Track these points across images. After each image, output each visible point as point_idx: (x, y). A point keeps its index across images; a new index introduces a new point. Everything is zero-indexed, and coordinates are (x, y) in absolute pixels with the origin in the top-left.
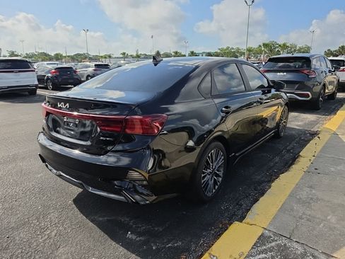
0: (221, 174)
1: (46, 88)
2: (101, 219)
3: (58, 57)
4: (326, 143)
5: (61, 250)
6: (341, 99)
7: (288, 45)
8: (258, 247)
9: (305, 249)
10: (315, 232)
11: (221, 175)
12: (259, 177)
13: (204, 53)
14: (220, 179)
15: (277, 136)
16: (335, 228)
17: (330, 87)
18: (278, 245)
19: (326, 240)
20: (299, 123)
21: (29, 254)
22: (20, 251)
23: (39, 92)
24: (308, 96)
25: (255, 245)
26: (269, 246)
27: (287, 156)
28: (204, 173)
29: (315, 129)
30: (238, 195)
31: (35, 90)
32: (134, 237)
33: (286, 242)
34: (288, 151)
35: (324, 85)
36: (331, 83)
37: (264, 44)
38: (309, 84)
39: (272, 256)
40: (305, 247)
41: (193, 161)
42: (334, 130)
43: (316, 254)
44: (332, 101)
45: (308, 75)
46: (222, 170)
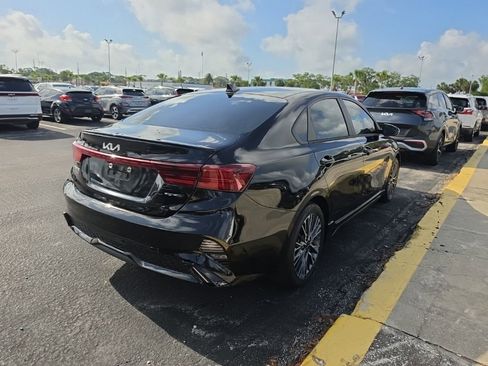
0: (316, 248)
1: (52, 120)
2: (152, 307)
3: (66, 77)
4: (452, 211)
5: (100, 349)
6: (463, 151)
7: (389, 74)
8: (377, 348)
9: (440, 353)
10: (450, 331)
11: (317, 250)
12: (365, 255)
13: (273, 79)
14: (316, 256)
15: (384, 199)
16: (475, 325)
17: (451, 135)
18: (403, 346)
19: (466, 340)
20: (411, 183)
21: (55, 355)
22: (41, 349)
23: (43, 125)
24: (422, 145)
25: (372, 345)
26: (392, 347)
27: (400, 228)
28: (297, 246)
29: (433, 191)
30: (338, 279)
31: (37, 123)
32: (202, 333)
33: (414, 342)
34: (400, 220)
35: (444, 132)
36: (451, 129)
37: (356, 72)
38: (424, 129)
39: (397, 361)
40: (439, 349)
41: (286, 229)
42: (460, 193)
43: (454, 359)
44: (452, 154)
45: (423, 118)
46: (318, 243)
